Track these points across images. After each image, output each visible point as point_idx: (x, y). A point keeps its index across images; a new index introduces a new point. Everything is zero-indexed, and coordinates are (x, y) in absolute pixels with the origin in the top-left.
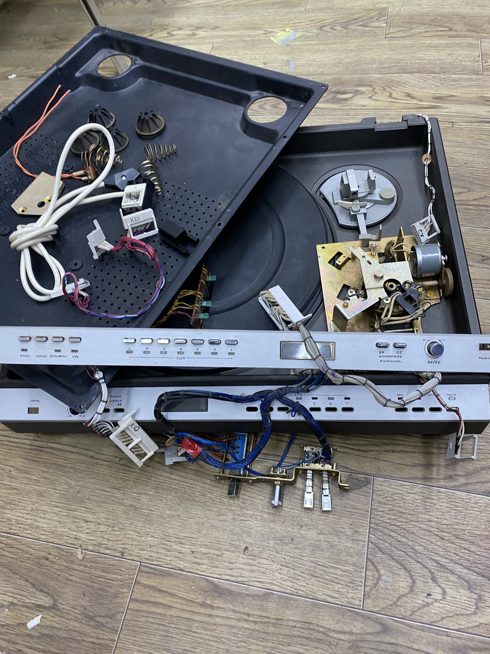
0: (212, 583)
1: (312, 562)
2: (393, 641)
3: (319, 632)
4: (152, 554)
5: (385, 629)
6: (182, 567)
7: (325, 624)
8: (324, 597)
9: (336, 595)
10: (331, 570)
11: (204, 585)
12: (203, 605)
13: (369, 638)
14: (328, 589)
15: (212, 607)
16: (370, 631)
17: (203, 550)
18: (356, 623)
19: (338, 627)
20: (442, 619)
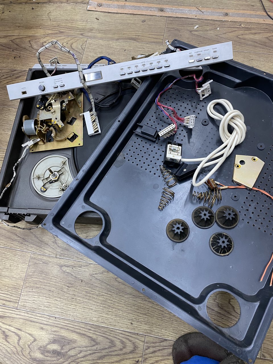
0: (136, 41)
1: (103, 49)
2: (80, 32)
3: (102, 33)
4: (159, 47)
5: (82, 34)
6: (147, 45)
7: (100, 34)
8: (99, 40)
9: (96, 41)
10: (96, 47)
11: (139, 41)
12: (139, 36)
13: (87, 32)
14: (98, 42)
15: (136, 35)
16: (86, 34)
17: (140, 49)
18: (90, 35)
19: (96, 34)
20: (65, 38)
